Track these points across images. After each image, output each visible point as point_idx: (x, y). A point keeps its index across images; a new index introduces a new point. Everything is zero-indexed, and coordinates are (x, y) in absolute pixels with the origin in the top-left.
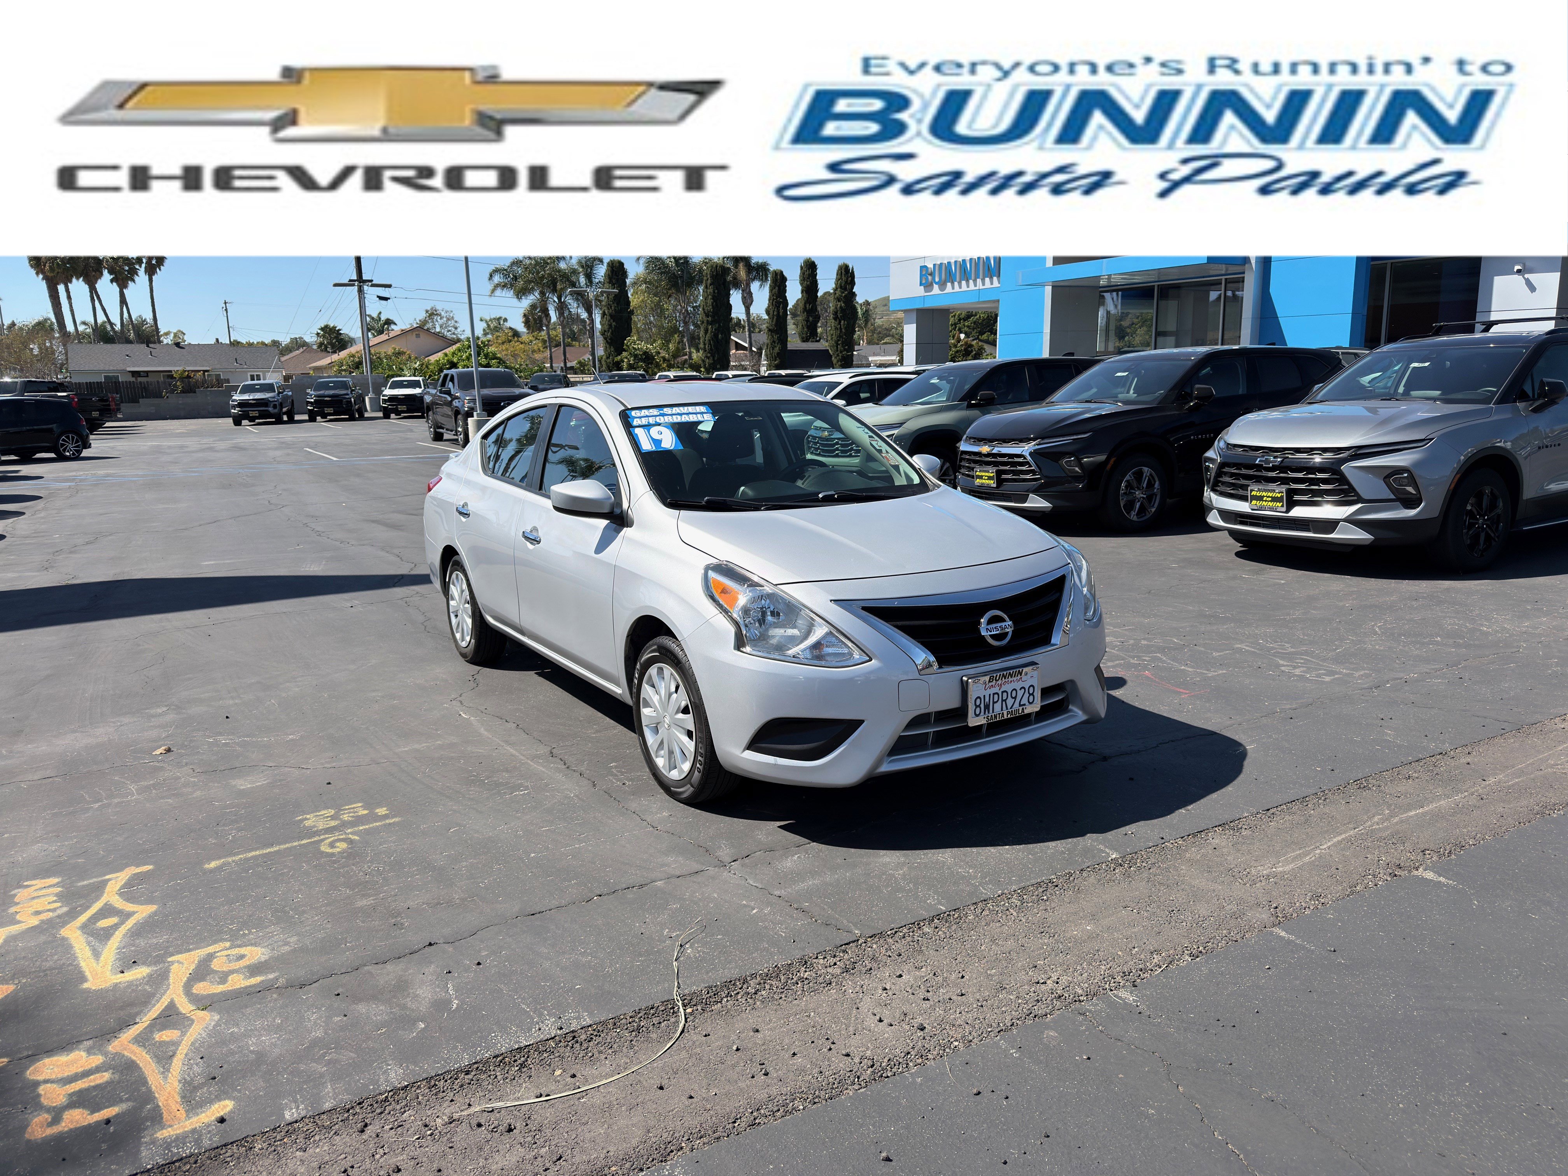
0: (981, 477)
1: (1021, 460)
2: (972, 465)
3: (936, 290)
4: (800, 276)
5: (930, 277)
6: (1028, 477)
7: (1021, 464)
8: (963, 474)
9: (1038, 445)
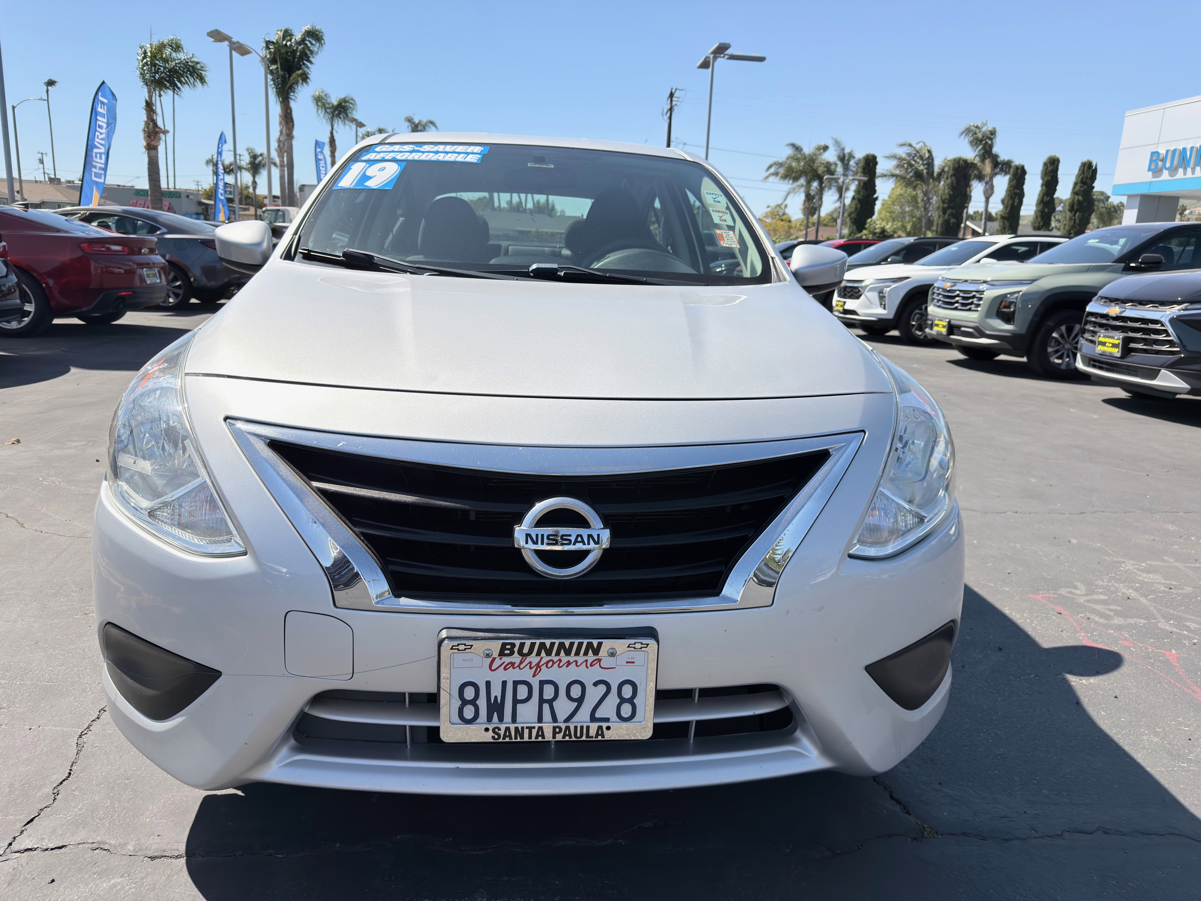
0: (1104, 344)
1: (1158, 327)
2: (1097, 329)
3: (1165, 175)
4: (1042, 171)
5: (1160, 164)
6: (1165, 348)
7: (1157, 332)
8: (1087, 340)
9: (1183, 310)
